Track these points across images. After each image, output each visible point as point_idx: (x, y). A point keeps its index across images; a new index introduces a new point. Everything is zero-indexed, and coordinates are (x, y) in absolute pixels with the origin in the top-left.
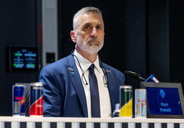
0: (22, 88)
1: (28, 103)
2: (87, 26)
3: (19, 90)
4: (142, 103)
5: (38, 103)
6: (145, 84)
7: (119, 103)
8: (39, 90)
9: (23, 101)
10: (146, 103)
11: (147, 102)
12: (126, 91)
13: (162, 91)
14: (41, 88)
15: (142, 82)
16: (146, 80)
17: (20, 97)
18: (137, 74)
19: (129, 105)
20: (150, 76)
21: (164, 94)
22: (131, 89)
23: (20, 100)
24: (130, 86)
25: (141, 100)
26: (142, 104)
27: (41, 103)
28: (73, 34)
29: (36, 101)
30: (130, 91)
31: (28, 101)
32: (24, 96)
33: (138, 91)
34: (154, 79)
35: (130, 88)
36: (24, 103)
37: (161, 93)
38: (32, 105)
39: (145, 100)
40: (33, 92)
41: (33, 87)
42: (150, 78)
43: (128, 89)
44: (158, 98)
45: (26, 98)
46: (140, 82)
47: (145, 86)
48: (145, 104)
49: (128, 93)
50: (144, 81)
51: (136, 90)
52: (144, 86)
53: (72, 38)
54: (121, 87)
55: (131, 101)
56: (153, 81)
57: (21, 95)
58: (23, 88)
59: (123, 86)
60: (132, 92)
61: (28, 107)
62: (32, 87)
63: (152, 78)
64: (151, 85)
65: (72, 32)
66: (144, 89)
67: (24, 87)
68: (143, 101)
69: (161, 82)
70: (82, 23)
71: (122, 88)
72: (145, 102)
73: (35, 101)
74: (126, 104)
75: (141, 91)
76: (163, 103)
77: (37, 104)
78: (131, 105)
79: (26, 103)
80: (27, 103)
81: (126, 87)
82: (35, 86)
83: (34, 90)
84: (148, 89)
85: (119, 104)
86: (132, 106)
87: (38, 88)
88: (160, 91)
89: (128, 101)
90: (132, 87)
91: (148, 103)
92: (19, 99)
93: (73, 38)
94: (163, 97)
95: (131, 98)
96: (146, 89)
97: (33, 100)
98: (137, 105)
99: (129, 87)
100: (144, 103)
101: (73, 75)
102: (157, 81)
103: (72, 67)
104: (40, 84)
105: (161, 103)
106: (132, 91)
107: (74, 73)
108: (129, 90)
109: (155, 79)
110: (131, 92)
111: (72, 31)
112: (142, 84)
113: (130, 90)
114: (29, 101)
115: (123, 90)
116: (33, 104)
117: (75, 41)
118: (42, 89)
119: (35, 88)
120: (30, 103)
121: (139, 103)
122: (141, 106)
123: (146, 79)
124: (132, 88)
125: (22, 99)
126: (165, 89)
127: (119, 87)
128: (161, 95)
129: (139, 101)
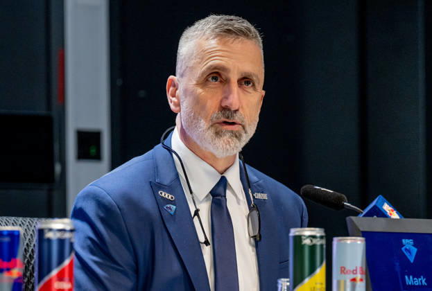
0: (14, 236)
1: (32, 275)
2: (215, 75)
3: (7, 239)
4: (352, 276)
5: (60, 277)
6: (362, 221)
7: (287, 277)
8: (61, 242)
9: (16, 272)
10: (364, 277)
11: (366, 274)
12: (307, 242)
13: (408, 243)
14: (67, 235)
15: (353, 218)
16: (364, 213)
17: (9, 260)
18: (339, 194)
19: (316, 284)
20: (374, 200)
21: (414, 250)
22: (321, 237)
23: (9, 270)
24: (317, 229)
25: (349, 267)
26: (354, 280)
27: (67, 277)
28: (175, 86)
29: (54, 272)
30: (318, 242)
31: (30, 268)
32: (20, 257)
33: (342, 242)
34: (387, 208)
35: (318, 235)
36: (19, 278)
37: (406, 249)
38: (42, 283)
39: (361, 268)
40: (45, 245)
41: (46, 231)
42: (375, 207)
43: (314, 237)
44: (398, 264)
45: (24, 260)
46: (347, 218)
47: (362, 229)
48: (361, 280)
49: (313, 248)
50: (356, 214)
51: (336, 240)
52: (359, 230)
53: (169, 97)
54: (294, 232)
55: (320, 272)
56: (383, 215)
57: (12, 255)
58: (16, 234)
59: (299, 229)
60: (325, 247)
61: (30, 287)
62: (41, 232)
63: (380, 207)
64: (377, 225)
65: (172, 80)
66: (359, 238)
67: (18, 232)
68: (356, 270)
69: (405, 217)
70: (200, 63)
71: (297, 234)
72: (362, 274)
73: (49, 271)
74: (307, 281)
75: (349, 242)
76: (411, 277)
77: (55, 279)
78: (322, 284)
79: (25, 275)
80: (28, 274)
81: (307, 232)
82: (50, 230)
83: (49, 240)
84: (369, 237)
85: (288, 280)
86: (324, 286)
87: (58, 235)
88: (404, 241)
89: (312, 270)
90: (325, 232)
91: (369, 277)
92: (5, 264)
93: (171, 98)
94: (412, 260)
95: (321, 263)
96: (363, 236)
97: (44, 269)
98: (339, 282)
99: (318, 232)
100: (359, 276)
101: (172, 213)
102: (395, 216)
103: (169, 189)
104: (64, 223)
105: (406, 277)
106: (324, 242)
107: (174, 207)
108: (315, 241)
109: (390, 208)
110: (322, 245)
111: (171, 77)
112: (352, 221)
113: (319, 239)
114: (33, 268)
115: (298, 239)
116: (46, 279)
117: (178, 108)
118: (70, 239)
119: (49, 235)
120: (36, 274)
121: (343, 277)
122: (349, 283)
123: (363, 209)
124: (323, 234)
125: (15, 266)
126: (417, 238)
127: (289, 232)
128: (407, 254)
129: (343, 270)
